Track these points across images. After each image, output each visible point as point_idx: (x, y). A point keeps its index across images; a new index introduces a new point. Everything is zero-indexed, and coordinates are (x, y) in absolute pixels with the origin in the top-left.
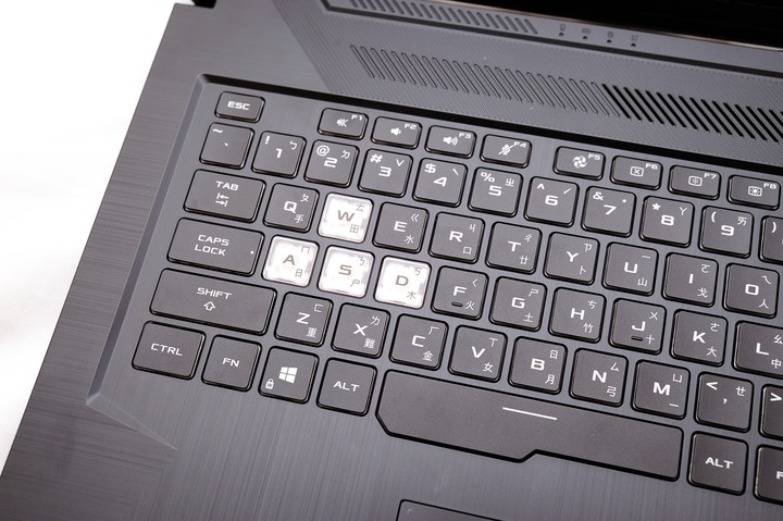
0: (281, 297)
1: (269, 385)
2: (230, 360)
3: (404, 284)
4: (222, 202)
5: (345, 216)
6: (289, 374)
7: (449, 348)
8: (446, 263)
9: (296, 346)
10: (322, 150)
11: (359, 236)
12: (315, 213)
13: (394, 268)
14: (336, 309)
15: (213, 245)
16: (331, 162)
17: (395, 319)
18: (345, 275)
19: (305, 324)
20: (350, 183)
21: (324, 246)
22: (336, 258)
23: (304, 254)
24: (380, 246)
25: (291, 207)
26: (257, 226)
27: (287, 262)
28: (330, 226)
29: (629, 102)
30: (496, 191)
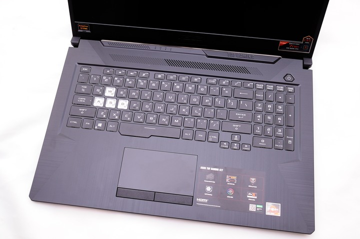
0: (97, 109)
1: (96, 127)
2: (88, 123)
3: (124, 104)
4: (83, 90)
5: (110, 91)
6: (100, 125)
7: (133, 117)
8: (132, 100)
9: (101, 119)
10: (104, 78)
11: (113, 96)
12: (104, 91)
13: (121, 101)
14: (109, 111)
15: (82, 100)
16: (106, 80)
17: (121, 112)
18: (111, 104)
19: (103, 114)
20: (111, 84)
21: (106, 98)
22: (109, 100)
23: (102, 100)
24: (118, 97)
25: (98, 90)
26: (91, 95)
27: (98, 102)
28: (107, 94)
29: (170, 62)
30: (142, 84)
